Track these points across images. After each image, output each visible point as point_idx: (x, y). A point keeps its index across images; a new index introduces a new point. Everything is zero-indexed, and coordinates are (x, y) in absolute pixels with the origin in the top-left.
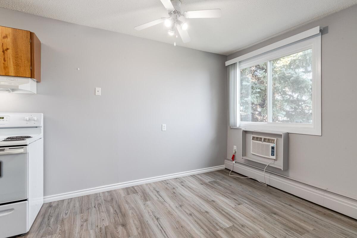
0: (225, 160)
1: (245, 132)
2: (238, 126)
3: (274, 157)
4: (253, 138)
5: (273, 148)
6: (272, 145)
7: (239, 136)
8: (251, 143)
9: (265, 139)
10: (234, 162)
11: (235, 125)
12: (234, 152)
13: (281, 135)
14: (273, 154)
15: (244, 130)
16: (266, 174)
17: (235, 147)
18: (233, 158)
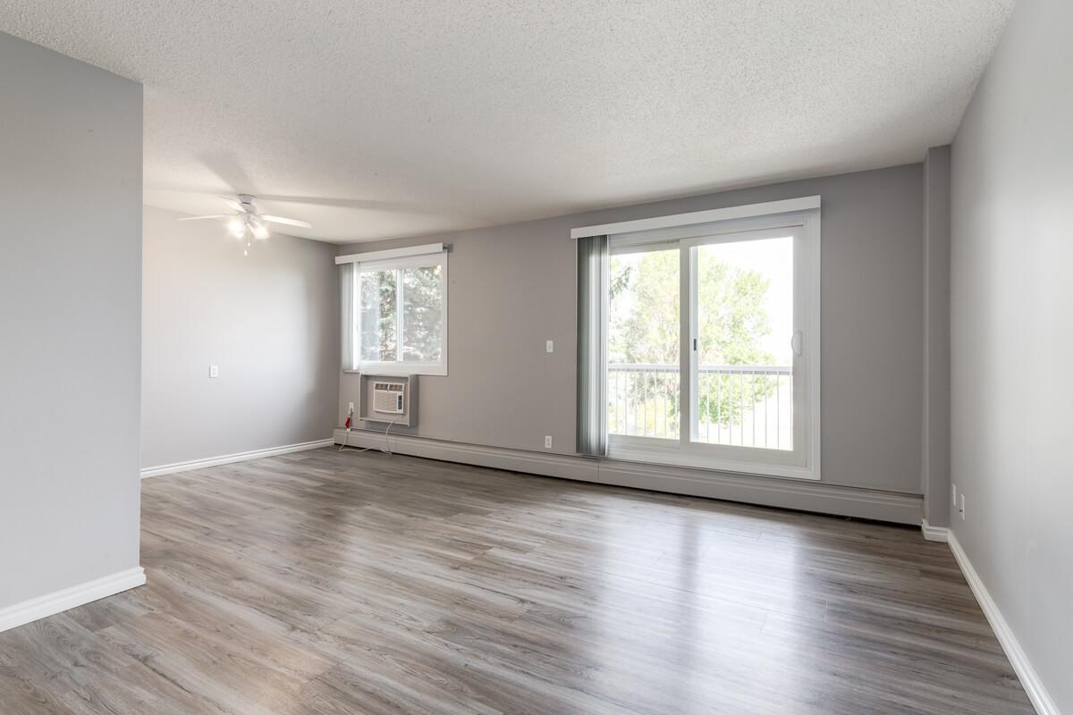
0: (335, 430)
1: (366, 378)
2: (355, 368)
3: (401, 411)
4: (377, 385)
5: (400, 398)
6: (399, 393)
7: (356, 385)
8: (375, 394)
9: (391, 386)
10: (348, 430)
11: (351, 367)
12: (349, 413)
13: (407, 378)
14: (400, 408)
15: (364, 373)
16: (389, 437)
17: (351, 405)
18: (348, 423)
